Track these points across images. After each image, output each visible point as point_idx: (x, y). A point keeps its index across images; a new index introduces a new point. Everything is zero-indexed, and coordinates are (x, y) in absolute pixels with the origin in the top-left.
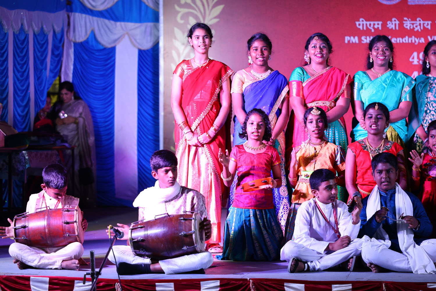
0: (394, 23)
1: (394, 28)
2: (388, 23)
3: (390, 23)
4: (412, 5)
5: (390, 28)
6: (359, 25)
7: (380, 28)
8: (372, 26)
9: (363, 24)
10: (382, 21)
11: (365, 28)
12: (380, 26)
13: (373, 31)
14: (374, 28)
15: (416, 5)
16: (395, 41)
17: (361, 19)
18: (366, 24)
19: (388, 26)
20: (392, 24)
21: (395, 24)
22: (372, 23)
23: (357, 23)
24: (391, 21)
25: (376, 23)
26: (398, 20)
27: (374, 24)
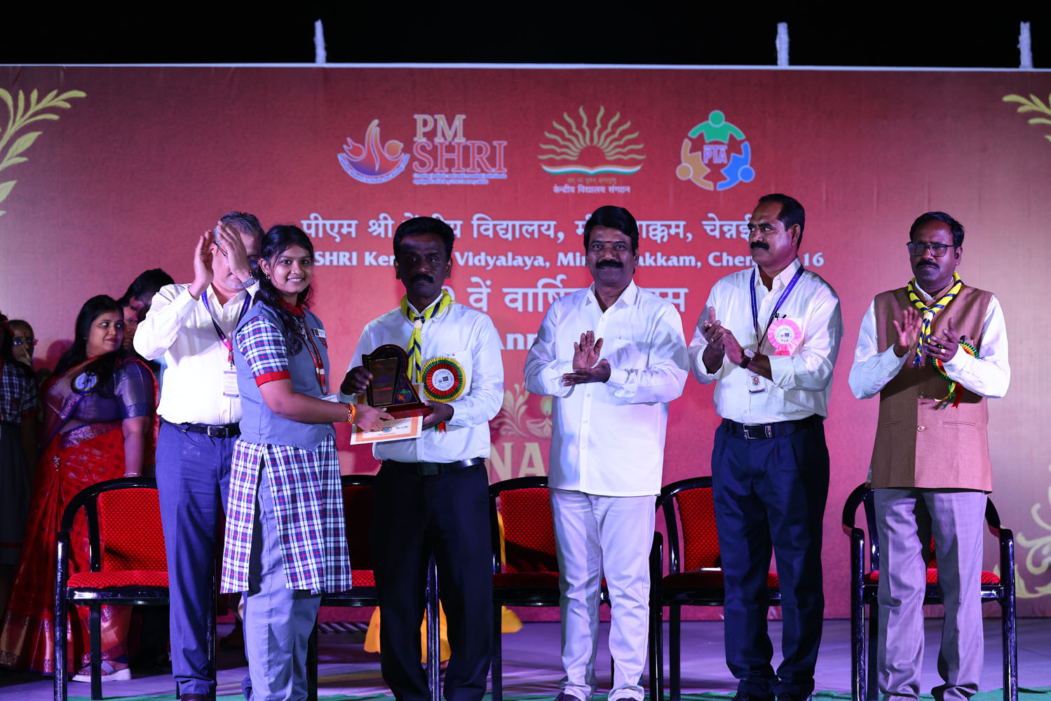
0: (383, 223)
1: (383, 235)
2: (371, 223)
3: (374, 224)
4: (421, 185)
5: (375, 234)
6: (309, 227)
7: (354, 235)
8: (336, 229)
9: (317, 226)
10: (359, 221)
11: (321, 235)
12: (353, 230)
13: (338, 240)
14: (339, 233)
15: (429, 185)
16: (385, 262)
17: (312, 216)
18: (324, 225)
19: (370, 230)
20: (380, 226)
21: (386, 226)
22: (336, 223)
23: (305, 223)
24: (378, 219)
25: (345, 223)
26: (392, 219)
27: (341, 226)
